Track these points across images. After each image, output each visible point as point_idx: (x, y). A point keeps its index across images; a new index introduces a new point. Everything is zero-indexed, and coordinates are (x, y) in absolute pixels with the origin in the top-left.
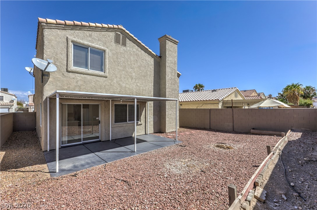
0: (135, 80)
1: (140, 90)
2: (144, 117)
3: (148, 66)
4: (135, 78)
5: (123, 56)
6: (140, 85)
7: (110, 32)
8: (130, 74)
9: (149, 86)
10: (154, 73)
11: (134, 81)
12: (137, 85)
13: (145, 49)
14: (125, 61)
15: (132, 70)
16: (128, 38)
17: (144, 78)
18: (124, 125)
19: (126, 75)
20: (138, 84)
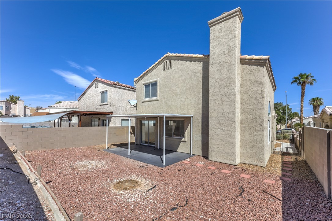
0: (180, 96)
1: (184, 105)
2: (189, 134)
3: (194, 75)
4: (179, 94)
5: (169, 78)
6: (185, 100)
7: (160, 64)
8: (175, 92)
9: (195, 99)
10: (203, 80)
11: (178, 96)
12: (181, 101)
13: (190, 58)
14: (171, 82)
15: (176, 87)
16: (173, 59)
17: (190, 90)
18: (169, 139)
19: (171, 94)
20: (183, 99)
